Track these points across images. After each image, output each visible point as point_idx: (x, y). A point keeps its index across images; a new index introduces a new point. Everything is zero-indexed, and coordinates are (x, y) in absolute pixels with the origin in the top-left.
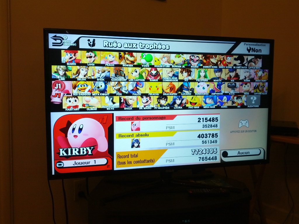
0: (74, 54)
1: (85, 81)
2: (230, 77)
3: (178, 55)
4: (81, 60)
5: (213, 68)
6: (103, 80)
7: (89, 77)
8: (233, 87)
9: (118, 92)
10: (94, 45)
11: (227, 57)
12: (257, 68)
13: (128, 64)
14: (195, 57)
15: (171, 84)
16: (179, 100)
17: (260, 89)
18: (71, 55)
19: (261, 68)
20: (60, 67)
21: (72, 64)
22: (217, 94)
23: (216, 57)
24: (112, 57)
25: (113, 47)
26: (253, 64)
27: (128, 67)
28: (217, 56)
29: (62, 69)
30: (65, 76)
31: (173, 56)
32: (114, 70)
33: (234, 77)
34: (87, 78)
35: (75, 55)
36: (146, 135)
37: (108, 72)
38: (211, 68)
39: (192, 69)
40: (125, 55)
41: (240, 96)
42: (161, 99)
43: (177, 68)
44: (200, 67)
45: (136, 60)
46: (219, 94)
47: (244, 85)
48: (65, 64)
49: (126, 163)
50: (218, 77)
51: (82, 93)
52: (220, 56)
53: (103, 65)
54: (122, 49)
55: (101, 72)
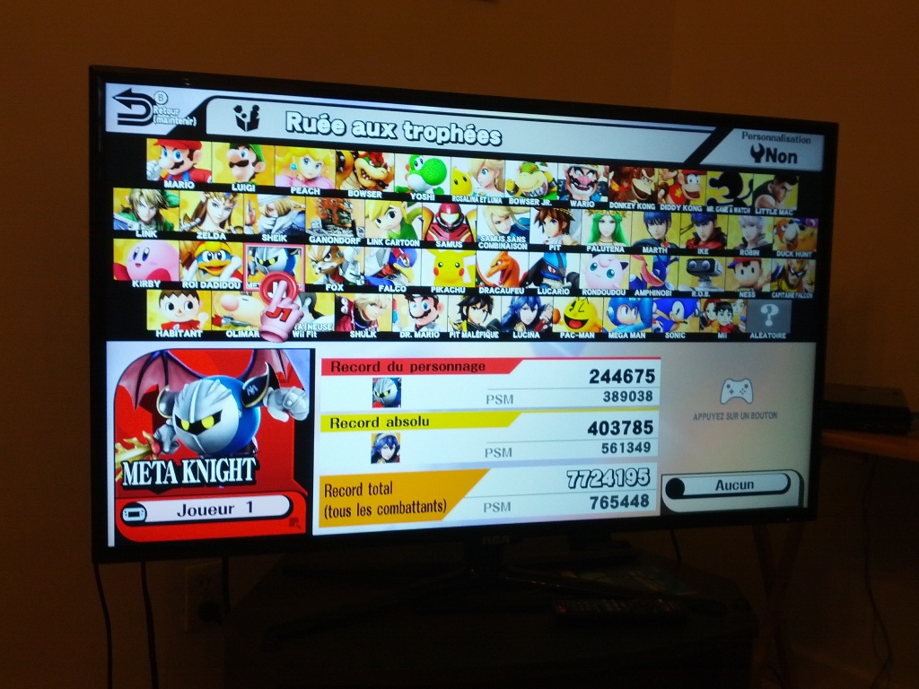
0: (187, 152)
1: (223, 241)
2: (697, 239)
3: (529, 165)
4: (210, 173)
5: (643, 210)
6: (283, 238)
7: (236, 228)
8: (705, 273)
9: (331, 280)
10: (254, 124)
11: (686, 175)
12: (781, 213)
13: (364, 188)
14: (585, 171)
15: (507, 258)
16: (529, 310)
17: (791, 282)
18: (178, 156)
19: (794, 212)
20: (142, 194)
21: (181, 184)
22: (654, 293)
23: (651, 174)
24: (312, 163)
25: (317, 132)
26: (770, 199)
27: (367, 198)
28: (656, 170)
29: (149, 200)
30: (157, 225)
31: (512, 166)
32: (320, 209)
33: (710, 240)
34: (230, 230)
35: (191, 157)
36: (421, 422)
37: (300, 213)
38: (636, 209)
39: (572, 210)
40: (355, 159)
41: (726, 300)
42: (471, 304)
43: (526, 205)
44: (600, 206)
45: (390, 177)
46: (659, 293)
47: (740, 267)
48: (158, 185)
49: (354, 511)
50: (657, 238)
51: (210, 280)
52: (665, 173)
53: (285, 191)
54: (348, 139)
55: (275, 214)
